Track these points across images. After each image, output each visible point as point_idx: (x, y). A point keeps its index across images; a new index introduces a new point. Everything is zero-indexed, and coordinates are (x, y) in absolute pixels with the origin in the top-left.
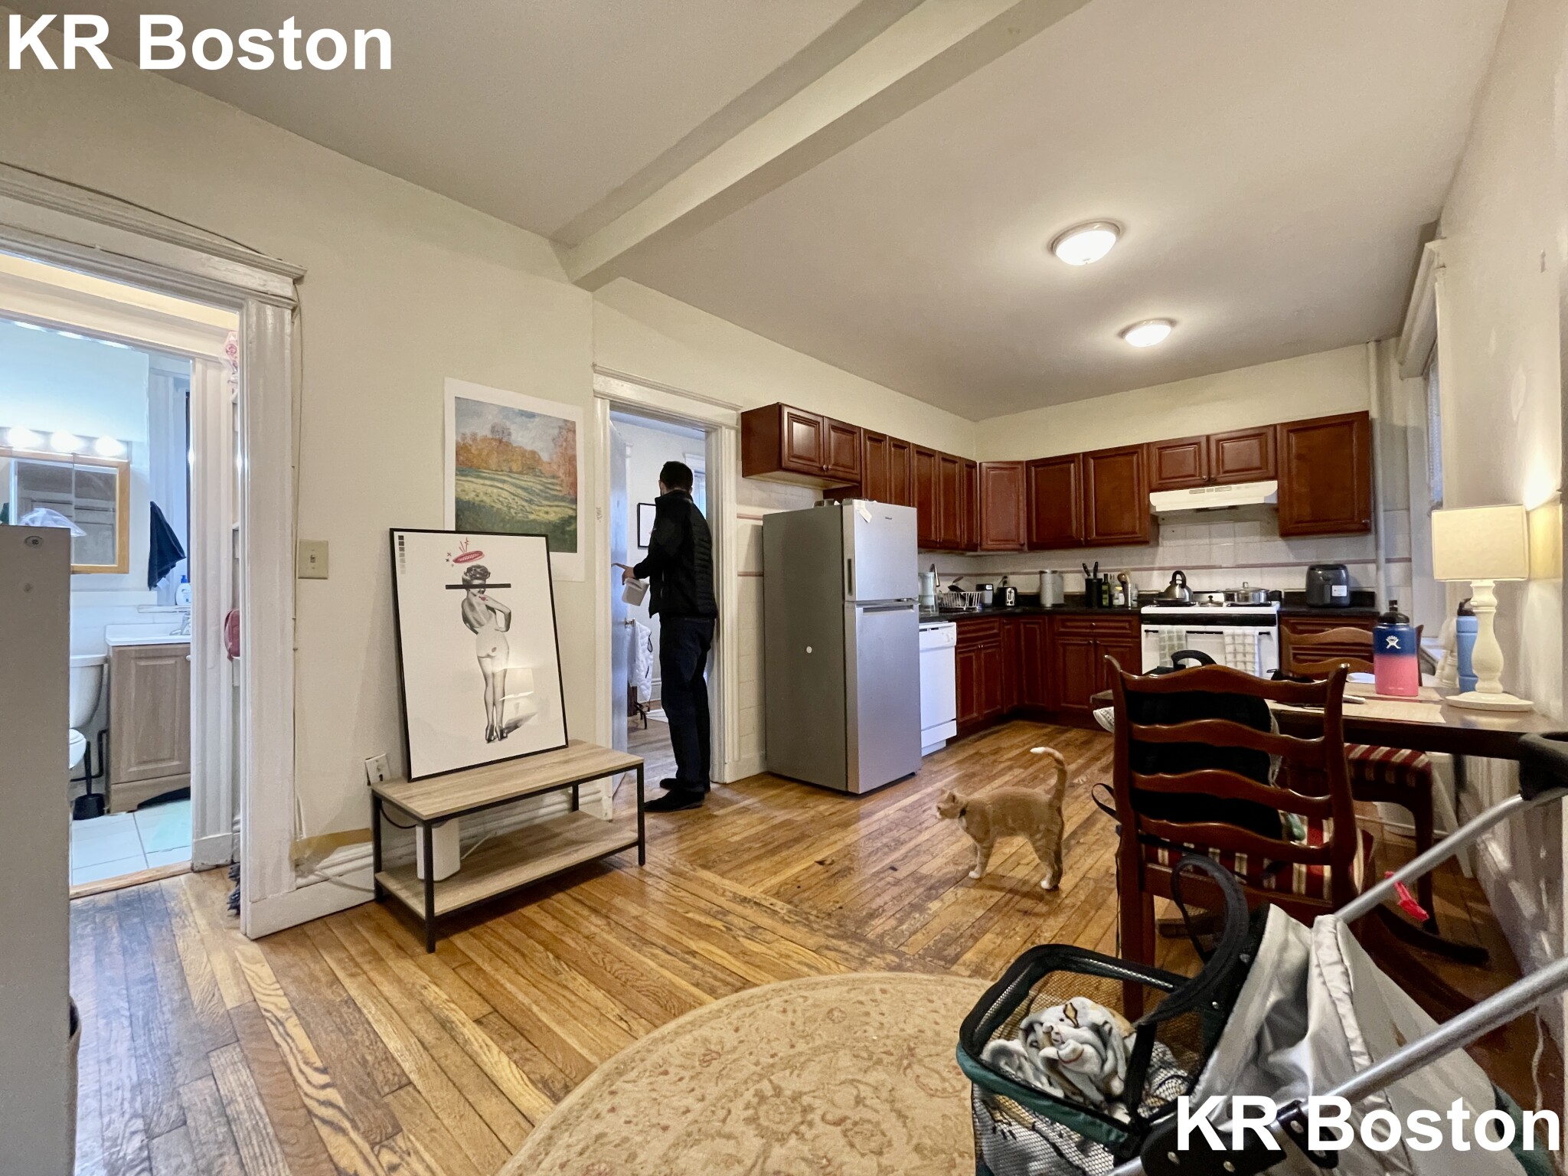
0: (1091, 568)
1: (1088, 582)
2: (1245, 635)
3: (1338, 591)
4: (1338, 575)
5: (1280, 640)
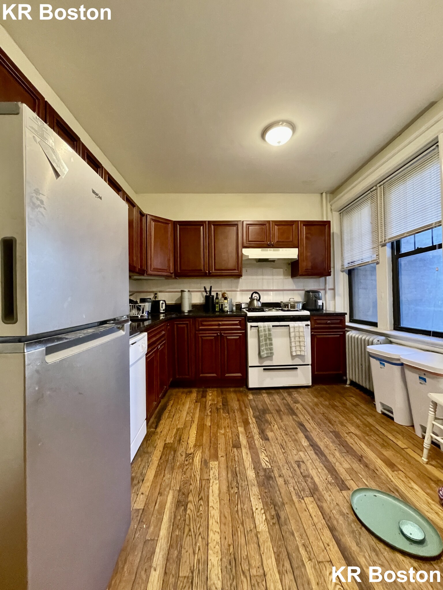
0: (208, 290)
1: (207, 298)
2: (299, 327)
3: (320, 303)
4: (319, 295)
5: (311, 329)
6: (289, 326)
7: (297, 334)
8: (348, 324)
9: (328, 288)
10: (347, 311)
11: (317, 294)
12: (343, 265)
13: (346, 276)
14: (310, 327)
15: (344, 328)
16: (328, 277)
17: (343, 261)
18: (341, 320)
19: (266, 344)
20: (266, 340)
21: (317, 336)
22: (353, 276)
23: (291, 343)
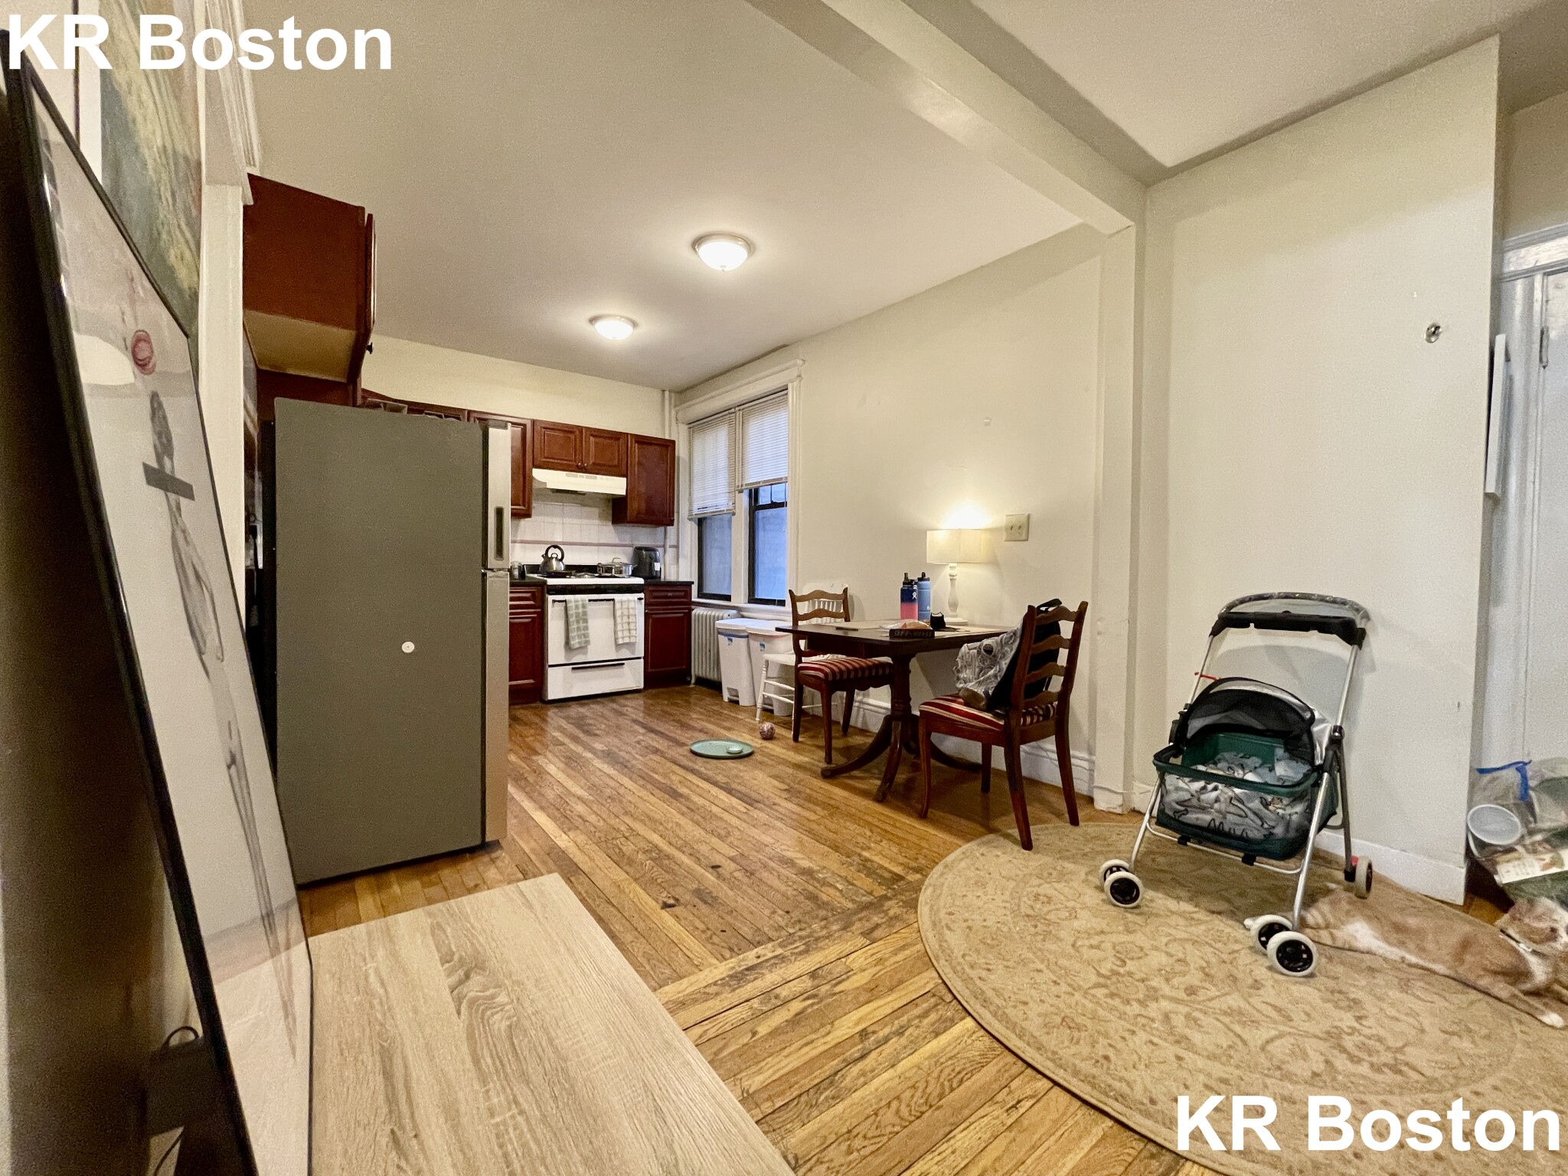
2: (629, 601)
3: (657, 566)
4: (656, 554)
5: (645, 604)
6: (613, 600)
7: (626, 613)
8: (694, 598)
9: (668, 544)
10: (695, 579)
11: (653, 553)
12: (690, 511)
13: (695, 527)
14: (643, 601)
15: (689, 605)
16: (668, 528)
17: (691, 504)
18: (686, 591)
19: (578, 629)
20: (578, 622)
21: (654, 616)
22: (704, 528)
23: (615, 625)
